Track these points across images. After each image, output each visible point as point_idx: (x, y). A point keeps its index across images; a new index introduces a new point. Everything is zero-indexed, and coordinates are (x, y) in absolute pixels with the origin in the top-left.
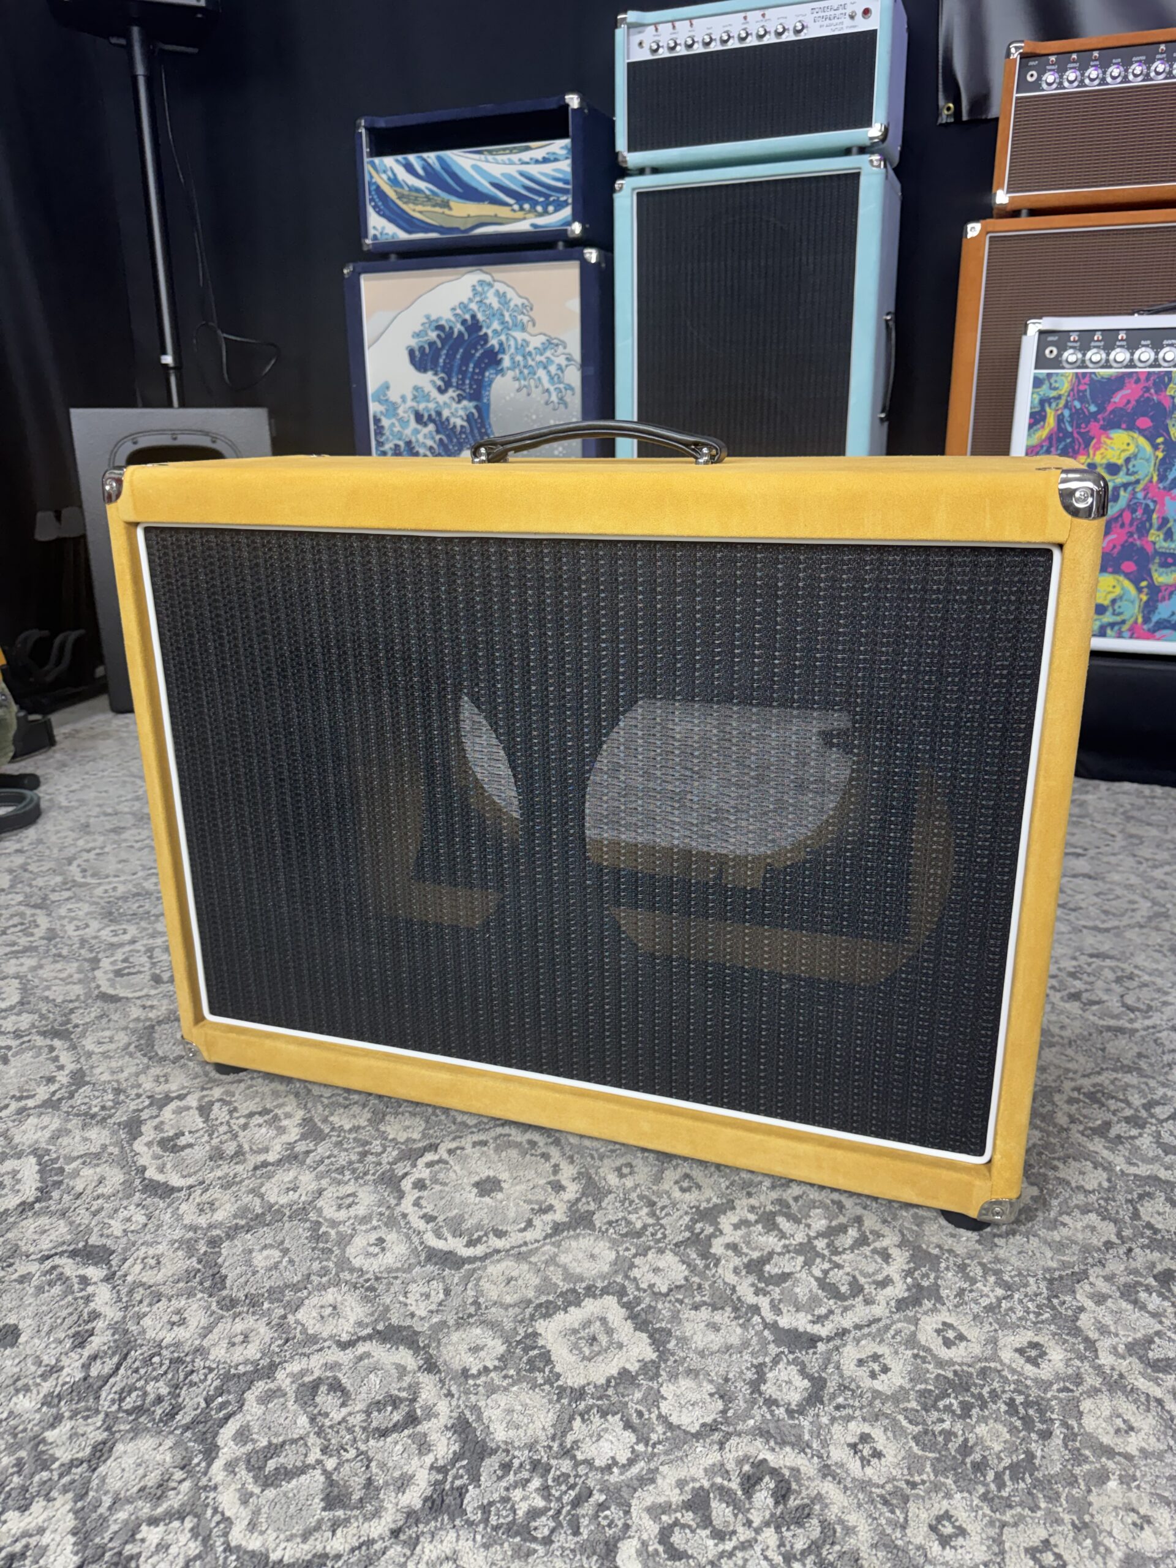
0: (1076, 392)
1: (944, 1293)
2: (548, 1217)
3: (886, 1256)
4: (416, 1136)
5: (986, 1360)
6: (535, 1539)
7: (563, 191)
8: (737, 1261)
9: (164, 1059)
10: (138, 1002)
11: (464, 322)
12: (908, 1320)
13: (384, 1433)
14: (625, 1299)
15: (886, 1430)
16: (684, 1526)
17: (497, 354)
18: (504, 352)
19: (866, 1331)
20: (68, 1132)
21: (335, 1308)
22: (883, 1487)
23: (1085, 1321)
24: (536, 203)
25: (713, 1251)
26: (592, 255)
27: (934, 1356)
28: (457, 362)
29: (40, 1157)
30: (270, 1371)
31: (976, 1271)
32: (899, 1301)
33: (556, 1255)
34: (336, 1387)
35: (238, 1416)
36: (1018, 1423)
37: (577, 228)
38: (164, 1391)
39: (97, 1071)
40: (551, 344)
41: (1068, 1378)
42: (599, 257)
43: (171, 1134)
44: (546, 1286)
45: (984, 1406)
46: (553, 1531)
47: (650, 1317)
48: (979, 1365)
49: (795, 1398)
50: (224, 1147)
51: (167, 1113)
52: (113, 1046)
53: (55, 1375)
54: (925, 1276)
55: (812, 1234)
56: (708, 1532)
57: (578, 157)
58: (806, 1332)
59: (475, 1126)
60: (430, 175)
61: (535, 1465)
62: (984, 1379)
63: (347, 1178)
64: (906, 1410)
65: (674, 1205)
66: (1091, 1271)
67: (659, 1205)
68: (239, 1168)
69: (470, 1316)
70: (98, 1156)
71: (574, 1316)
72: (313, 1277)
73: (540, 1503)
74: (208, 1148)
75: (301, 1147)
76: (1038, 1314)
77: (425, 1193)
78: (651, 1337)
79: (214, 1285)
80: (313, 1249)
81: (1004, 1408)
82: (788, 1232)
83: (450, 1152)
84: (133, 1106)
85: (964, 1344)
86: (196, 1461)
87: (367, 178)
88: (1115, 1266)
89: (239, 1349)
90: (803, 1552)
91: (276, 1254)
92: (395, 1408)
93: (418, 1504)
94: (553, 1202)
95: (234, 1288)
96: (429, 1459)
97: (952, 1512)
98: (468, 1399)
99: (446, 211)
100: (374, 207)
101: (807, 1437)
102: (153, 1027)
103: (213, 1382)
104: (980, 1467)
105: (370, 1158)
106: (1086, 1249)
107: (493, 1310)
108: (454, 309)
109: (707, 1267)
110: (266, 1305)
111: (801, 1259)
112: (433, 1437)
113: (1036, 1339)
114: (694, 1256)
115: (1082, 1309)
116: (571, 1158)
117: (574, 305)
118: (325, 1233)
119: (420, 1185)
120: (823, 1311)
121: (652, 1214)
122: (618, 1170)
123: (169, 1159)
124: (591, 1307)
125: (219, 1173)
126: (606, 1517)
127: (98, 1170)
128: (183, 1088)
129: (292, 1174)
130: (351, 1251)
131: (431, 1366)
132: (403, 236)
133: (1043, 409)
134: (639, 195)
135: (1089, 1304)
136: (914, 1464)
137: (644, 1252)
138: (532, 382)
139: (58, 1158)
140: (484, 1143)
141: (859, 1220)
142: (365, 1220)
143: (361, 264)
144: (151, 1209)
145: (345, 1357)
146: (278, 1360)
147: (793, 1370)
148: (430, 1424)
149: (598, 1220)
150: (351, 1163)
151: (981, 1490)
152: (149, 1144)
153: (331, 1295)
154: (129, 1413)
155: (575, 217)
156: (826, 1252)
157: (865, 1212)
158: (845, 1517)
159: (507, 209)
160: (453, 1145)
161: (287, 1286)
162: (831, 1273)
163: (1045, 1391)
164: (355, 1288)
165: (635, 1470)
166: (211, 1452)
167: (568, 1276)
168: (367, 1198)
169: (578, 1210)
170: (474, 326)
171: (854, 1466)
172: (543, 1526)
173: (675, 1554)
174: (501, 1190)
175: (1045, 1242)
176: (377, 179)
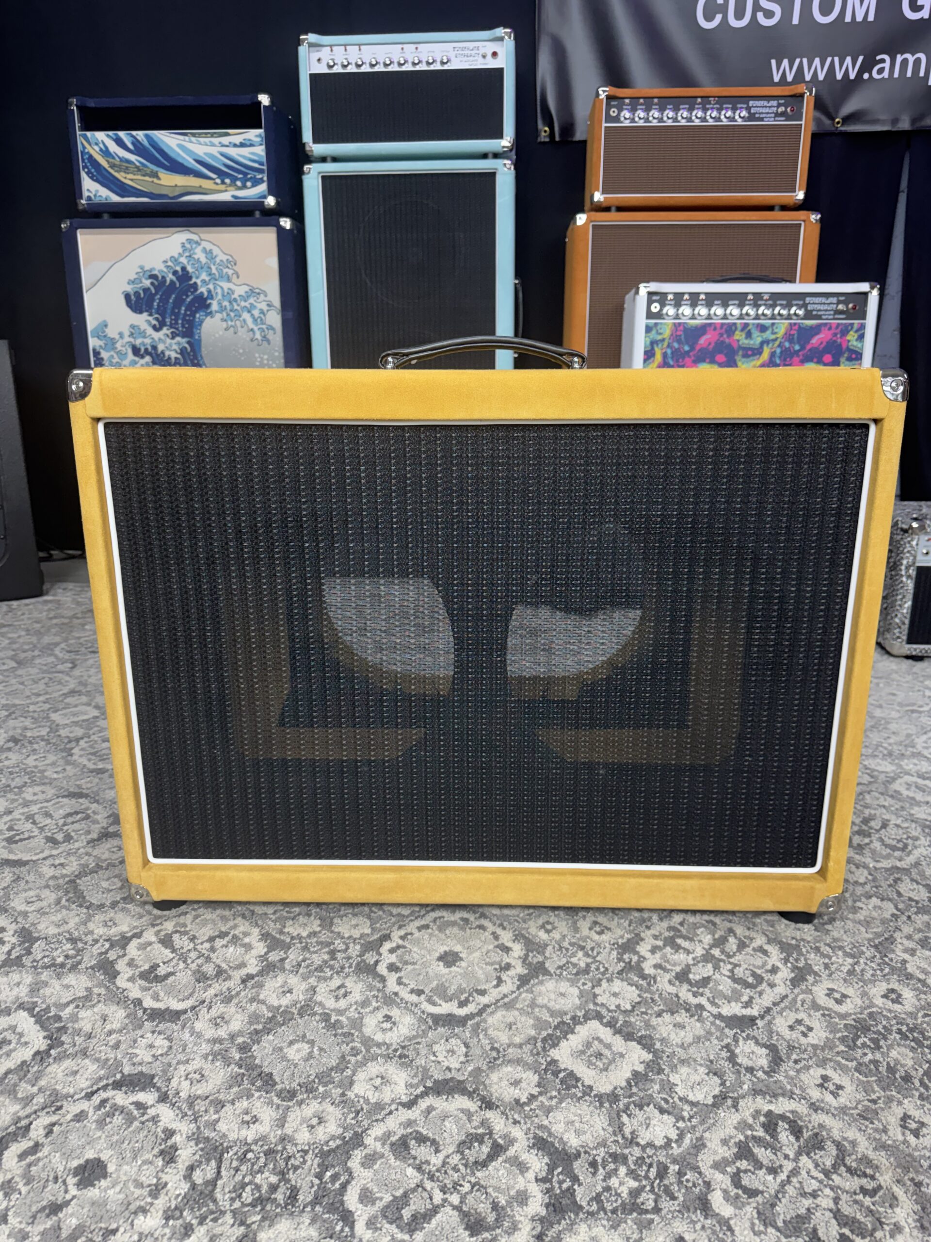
0: (675, 337)
1: (816, 968)
2: (512, 972)
3: (765, 953)
4: (368, 931)
5: (869, 1007)
6: (647, 1212)
7: (260, 171)
8: (667, 976)
9: (102, 906)
10: (48, 862)
11: (175, 273)
12: (803, 992)
13: (484, 1164)
14: (605, 1021)
15: (835, 1069)
16: (746, 1171)
17: (206, 299)
18: (212, 298)
19: (782, 1005)
20: (46, 984)
21: (382, 1078)
22: (856, 1108)
23: (910, 968)
24: (237, 179)
25: (647, 972)
26: (286, 223)
27: (835, 1012)
28: (170, 306)
29: (30, 1009)
30: (357, 1140)
31: (827, 950)
32: (792, 981)
33: (533, 1000)
34: (422, 1139)
35: (353, 1183)
36: (913, 1044)
37: (271, 201)
38: (274, 1179)
39: (41, 927)
40: (253, 292)
41: (922, 1008)
42: (292, 225)
43: (146, 967)
44: (540, 1024)
45: (885, 1039)
46: (656, 1201)
47: (630, 1029)
48: (866, 1012)
49: (764, 1062)
50: (204, 968)
51: (132, 949)
52: (44, 903)
53: (164, 1191)
54: (797, 960)
55: (707, 947)
56: (764, 1170)
57: (270, 143)
58: (744, 1016)
59: (411, 914)
60: (139, 149)
61: (615, 1157)
62: (875, 1020)
63: (329, 974)
64: (838, 1053)
65: (599, 945)
66: (895, 935)
67: (588, 947)
68: (227, 984)
69: (495, 1059)
70: (87, 998)
71: (575, 1041)
72: (348, 1058)
73: (634, 1184)
74: (190, 973)
75: (274, 957)
76: (882, 970)
77: (402, 974)
78: (639, 1043)
79: (266, 1083)
80: (335, 1035)
81: (898, 1037)
82: (691, 949)
83: (402, 938)
84: (96, 950)
85: (848, 1000)
86: (338, 1228)
87: (80, 148)
88: (907, 929)
89: (320, 1130)
90: (834, 1166)
91: (306, 1046)
92: (481, 1142)
93: (543, 1212)
94: (508, 960)
95: (284, 1080)
96: (530, 1175)
97: (909, 1113)
98: (532, 1122)
99: (155, 180)
100: (87, 173)
101: (789, 1087)
102: (74, 881)
103: (313, 1162)
104: (907, 1078)
105: (339, 955)
106: (884, 922)
107: (510, 1050)
108: (165, 262)
109: (649, 984)
110: (321, 1089)
111: (710, 965)
112: (524, 1157)
113: (890, 987)
114: (636, 979)
115: (904, 962)
116: (501, 925)
117: (273, 262)
118: (337, 1021)
119: (392, 968)
120: (745, 998)
121: (587, 955)
122: (543, 927)
123: (158, 987)
124: (584, 1032)
125: (212, 992)
126: (688, 1181)
127: (96, 1010)
128: (135, 927)
129: (280, 979)
130: (368, 1031)
131: (488, 1104)
132: (115, 198)
133: (653, 349)
134: (323, 178)
135: (906, 956)
136: (867, 1089)
137: (599, 983)
138: (238, 323)
139: (48, 1007)
140: (427, 927)
141: (731, 931)
142: (365, 1003)
143: (76, 221)
144: (169, 1033)
145: (414, 1114)
146: (360, 1130)
147: (751, 1043)
148: (515, 1148)
149: (550, 966)
150: (325, 962)
151: (917, 1094)
152: (131, 979)
153: (374, 1069)
154: (253, 1205)
155: (271, 192)
156: (723, 957)
157: (732, 925)
158: (845, 1135)
159: (212, 182)
160: (402, 932)
161: (332, 1069)
162: (736, 971)
163: (916, 1019)
164: (391, 1058)
165: (687, 1141)
166: (347, 1218)
167: (552, 1013)
168: (357, 988)
169: (530, 964)
170: (184, 276)
171: (829, 1098)
172: (647, 1200)
173: (752, 1193)
174: (461, 959)
175: (854, 921)
176: (89, 149)
